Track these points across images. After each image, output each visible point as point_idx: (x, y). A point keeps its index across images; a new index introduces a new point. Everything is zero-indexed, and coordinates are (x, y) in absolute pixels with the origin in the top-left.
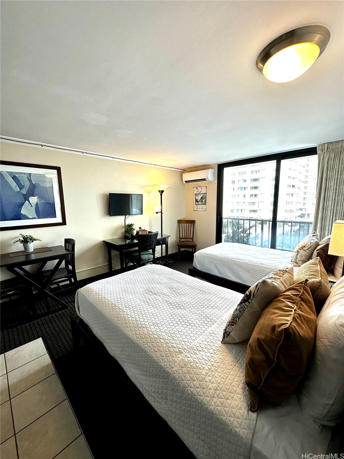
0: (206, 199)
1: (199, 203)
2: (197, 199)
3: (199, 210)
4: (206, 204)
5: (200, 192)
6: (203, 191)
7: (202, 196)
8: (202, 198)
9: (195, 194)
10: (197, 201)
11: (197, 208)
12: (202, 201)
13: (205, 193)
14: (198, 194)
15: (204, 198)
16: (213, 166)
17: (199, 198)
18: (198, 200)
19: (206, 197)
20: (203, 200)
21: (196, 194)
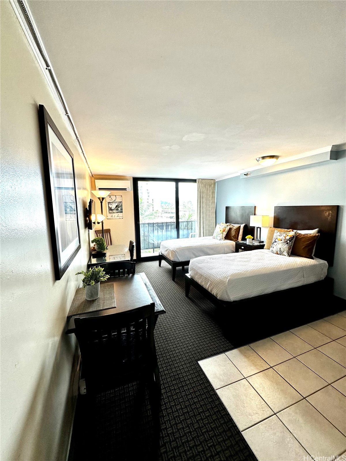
0: (122, 208)
1: (114, 211)
2: (110, 207)
3: (114, 218)
4: (122, 212)
5: (115, 200)
6: (118, 200)
7: (117, 204)
8: (117, 206)
9: (108, 203)
10: (110, 209)
11: (112, 216)
12: (117, 210)
13: (121, 202)
14: (112, 202)
15: (119, 206)
16: (128, 178)
17: (113, 206)
18: (113, 209)
19: (122, 206)
20: (119, 208)
21: (110, 202)
